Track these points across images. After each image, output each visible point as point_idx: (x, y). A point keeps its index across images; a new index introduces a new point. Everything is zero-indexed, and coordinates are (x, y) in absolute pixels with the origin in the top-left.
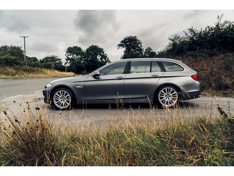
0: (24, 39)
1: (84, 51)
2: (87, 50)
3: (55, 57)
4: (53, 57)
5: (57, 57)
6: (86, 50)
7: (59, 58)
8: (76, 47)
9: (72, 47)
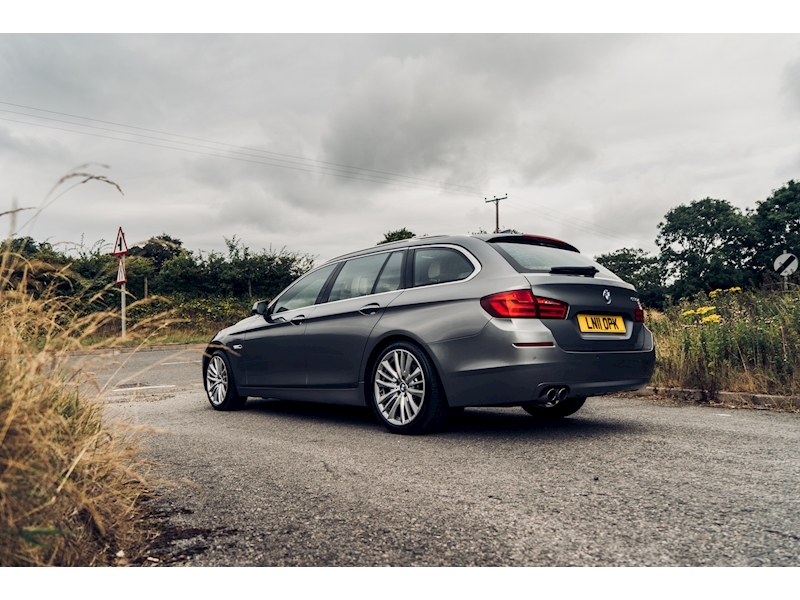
0: (497, 204)
1: (744, 214)
2: (764, 208)
3: (631, 253)
4: (624, 254)
5: (639, 255)
6: (757, 206)
7: (648, 257)
8: (708, 201)
9: (688, 205)
